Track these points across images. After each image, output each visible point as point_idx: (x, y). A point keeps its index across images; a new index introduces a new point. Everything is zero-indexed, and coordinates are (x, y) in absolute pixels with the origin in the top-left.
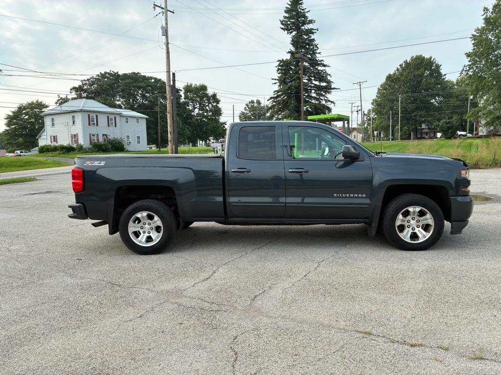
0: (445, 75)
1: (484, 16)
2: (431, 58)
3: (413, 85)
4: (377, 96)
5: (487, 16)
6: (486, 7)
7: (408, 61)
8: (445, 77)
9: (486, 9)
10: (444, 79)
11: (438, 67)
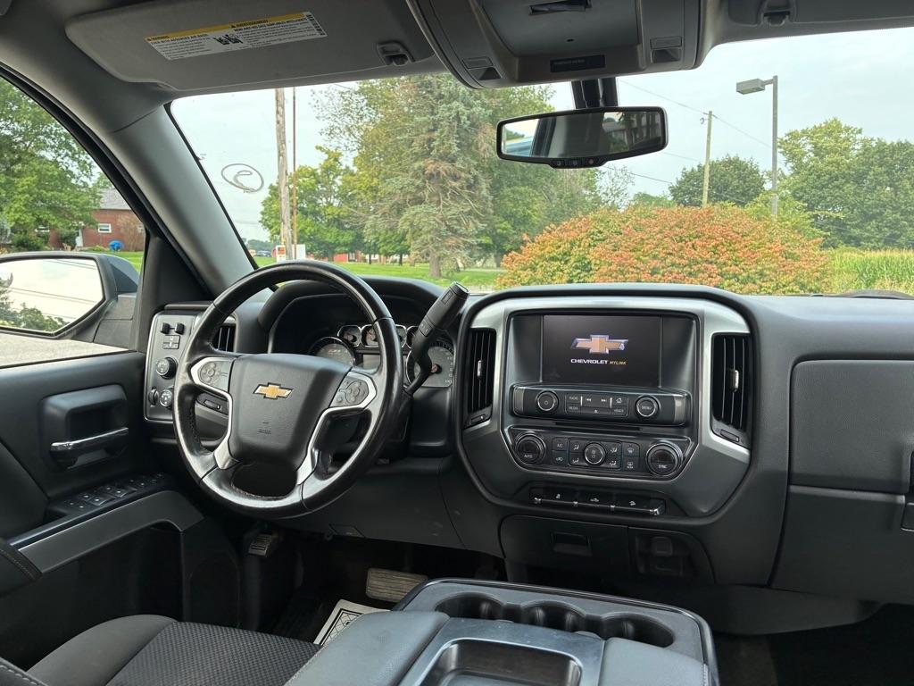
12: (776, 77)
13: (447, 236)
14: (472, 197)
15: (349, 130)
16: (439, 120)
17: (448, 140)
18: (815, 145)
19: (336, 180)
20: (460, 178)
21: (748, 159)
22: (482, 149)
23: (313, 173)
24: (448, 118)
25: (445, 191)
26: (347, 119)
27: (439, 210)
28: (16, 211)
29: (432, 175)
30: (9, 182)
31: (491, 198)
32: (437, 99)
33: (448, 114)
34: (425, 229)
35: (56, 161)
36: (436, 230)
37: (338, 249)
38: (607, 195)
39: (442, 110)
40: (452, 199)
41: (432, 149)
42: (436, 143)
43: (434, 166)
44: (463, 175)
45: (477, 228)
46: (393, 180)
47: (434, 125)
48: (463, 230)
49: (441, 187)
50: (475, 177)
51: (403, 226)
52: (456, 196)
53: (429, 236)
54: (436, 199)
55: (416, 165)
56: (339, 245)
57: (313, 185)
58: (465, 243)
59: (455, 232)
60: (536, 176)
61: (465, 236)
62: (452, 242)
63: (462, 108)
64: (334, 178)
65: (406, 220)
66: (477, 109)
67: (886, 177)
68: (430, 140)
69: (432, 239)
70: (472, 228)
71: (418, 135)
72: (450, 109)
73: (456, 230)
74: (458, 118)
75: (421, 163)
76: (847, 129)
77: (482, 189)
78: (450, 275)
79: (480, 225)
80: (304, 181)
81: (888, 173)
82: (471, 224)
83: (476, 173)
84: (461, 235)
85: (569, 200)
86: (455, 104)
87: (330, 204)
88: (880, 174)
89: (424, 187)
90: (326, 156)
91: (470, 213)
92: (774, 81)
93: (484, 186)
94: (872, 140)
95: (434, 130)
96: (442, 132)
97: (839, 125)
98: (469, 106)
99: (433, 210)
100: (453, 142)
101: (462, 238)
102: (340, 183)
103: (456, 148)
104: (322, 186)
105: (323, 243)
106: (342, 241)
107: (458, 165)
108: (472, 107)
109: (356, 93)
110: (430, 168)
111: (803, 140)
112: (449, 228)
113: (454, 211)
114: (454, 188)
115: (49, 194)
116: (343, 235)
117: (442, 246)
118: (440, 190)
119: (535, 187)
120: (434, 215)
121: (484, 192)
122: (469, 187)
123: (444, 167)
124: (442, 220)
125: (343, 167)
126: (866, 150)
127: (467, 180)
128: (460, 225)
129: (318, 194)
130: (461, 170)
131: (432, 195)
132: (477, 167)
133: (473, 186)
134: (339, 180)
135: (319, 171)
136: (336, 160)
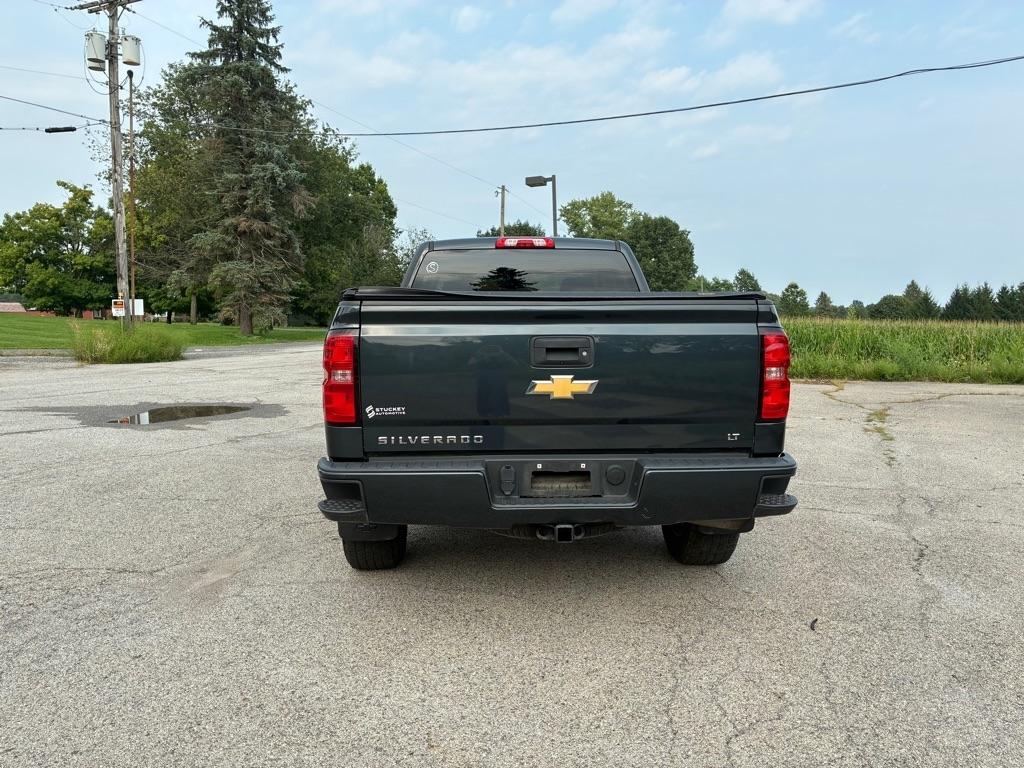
12: (554, 176)
13: (261, 293)
14: (285, 254)
16: (252, 179)
17: (262, 199)
18: (594, 218)
19: (87, 224)
20: (274, 236)
21: (536, 226)
22: (298, 210)
23: (57, 215)
24: (263, 178)
25: (258, 249)
27: (252, 267)
29: (245, 232)
31: (304, 256)
32: (249, 158)
33: (262, 174)
34: (239, 285)
36: (249, 287)
37: (90, 306)
38: (408, 256)
39: (255, 170)
40: (265, 257)
41: (245, 207)
42: (249, 202)
43: (247, 224)
44: (277, 234)
45: (290, 285)
46: (202, 235)
47: (247, 183)
48: (276, 288)
49: (254, 245)
50: (289, 237)
51: (213, 281)
52: (270, 254)
53: (243, 293)
54: (247, 255)
55: (227, 221)
56: (92, 300)
57: (55, 229)
58: (279, 300)
59: (268, 289)
60: (342, 236)
61: (278, 293)
62: (266, 299)
63: (277, 170)
64: (82, 221)
65: (217, 276)
66: (293, 172)
67: (650, 250)
68: (243, 198)
69: (245, 296)
70: (285, 286)
71: (229, 192)
72: (264, 169)
73: (270, 288)
74: (273, 179)
75: (233, 220)
76: (620, 203)
77: (296, 248)
78: (263, 332)
79: (294, 283)
80: (44, 223)
81: (652, 246)
82: (284, 281)
83: (290, 232)
84: (274, 292)
85: (370, 260)
86: (269, 165)
87: (78, 252)
88: (645, 247)
89: (236, 244)
90: (71, 195)
91: (284, 271)
92: (553, 179)
93: (297, 245)
94: (640, 214)
95: (245, 188)
96: (256, 191)
97: (613, 199)
98: (284, 168)
99: (246, 267)
100: (268, 201)
101: (276, 296)
102: (91, 227)
104: (66, 230)
105: (69, 298)
106: (95, 296)
107: (272, 224)
108: (287, 170)
110: (243, 226)
111: (583, 211)
112: (263, 285)
113: (267, 268)
114: (268, 247)
116: (97, 289)
117: (256, 303)
118: (253, 247)
119: (342, 247)
120: (248, 272)
121: (298, 251)
122: (282, 246)
123: (258, 225)
124: (255, 277)
125: (95, 209)
126: (636, 223)
127: (281, 239)
128: (274, 283)
129: (61, 240)
130: (275, 229)
131: (244, 251)
132: (291, 227)
133: (286, 244)
134: (89, 224)
135: (64, 211)
136: (85, 200)
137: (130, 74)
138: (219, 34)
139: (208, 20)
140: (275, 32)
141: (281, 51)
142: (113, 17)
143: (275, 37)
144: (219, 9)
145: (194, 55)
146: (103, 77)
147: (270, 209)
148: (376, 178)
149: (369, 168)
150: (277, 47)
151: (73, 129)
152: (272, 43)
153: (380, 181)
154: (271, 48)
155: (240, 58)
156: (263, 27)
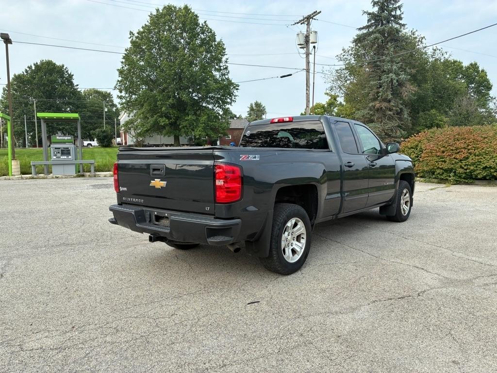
0: (77, 85)
1: (131, 39)
2: (63, 66)
3: (47, 91)
4: (3, 97)
5: (132, 39)
6: (132, 31)
7: (39, 64)
8: (77, 87)
9: (131, 33)
10: (76, 89)
11: (71, 76)
13: (385, 138)
14: (399, 118)
15: (340, 87)
16: (382, 83)
17: (387, 92)
19: (335, 110)
20: (392, 109)
22: (405, 95)
23: (323, 107)
24: (387, 82)
25: (385, 116)
26: (339, 82)
27: (381, 126)
28: (200, 131)
29: (378, 109)
30: (197, 119)
31: (410, 118)
32: (382, 72)
33: (387, 80)
35: (213, 109)
39: (384, 78)
40: (388, 120)
41: (378, 97)
42: (380, 94)
43: (379, 105)
44: (394, 108)
45: (401, 134)
47: (380, 85)
48: (394, 135)
49: (383, 114)
50: (401, 109)
52: (390, 118)
54: (380, 120)
55: (370, 105)
57: (322, 113)
59: (389, 136)
61: (395, 137)
63: (394, 76)
64: (333, 108)
66: (402, 76)
68: (378, 93)
70: (398, 134)
71: (372, 90)
72: (388, 77)
74: (392, 81)
75: (373, 104)
79: (403, 132)
80: (318, 111)
82: (398, 131)
83: (401, 106)
84: (393, 137)
86: (391, 75)
89: (374, 115)
90: (330, 98)
91: (398, 126)
93: (406, 113)
95: (380, 88)
96: (383, 89)
98: (398, 75)
99: (378, 126)
100: (389, 93)
101: (393, 139)
102: (336, 111)
103: (391, 96)
104: (327, 113)
107: (392, 104)
108: (400, 76)
109: (344, 69)
110: (377, 106)
112: (386, 134)
113: (390, 126)
114: (390, 115)
115: (212, 124)
118: (383, 115)
120: (379, 128)
121: (406, 116)
122: (398, 114)
123: (384, 105)
124: (383, 130)
125: (338, 103)
127: (397, 110)
128: (393, 132)
130: (394, 106)
131: (378, 118)
132: (402, 104)
133: (400, 113)
134: (336, 110)
135: (326, 105)
136: (335, 99)
137: (314, 47)
138: (372, 16)
139: (366, 11)
140: (399, 7)
141: (402, 16)
142: (308, 24)
143: (400, 9)
144: (373, 4)
145: (360, 29)
146: (304, 51)
147: (390, 96)
148: (480, 69)
149: (476, 64)
150: (400, 15)
151: (291, 75)
152: (398, 13)
153: (483, 71)
154: (397, 16)
155: (382, 24)
156: (394, 6)
